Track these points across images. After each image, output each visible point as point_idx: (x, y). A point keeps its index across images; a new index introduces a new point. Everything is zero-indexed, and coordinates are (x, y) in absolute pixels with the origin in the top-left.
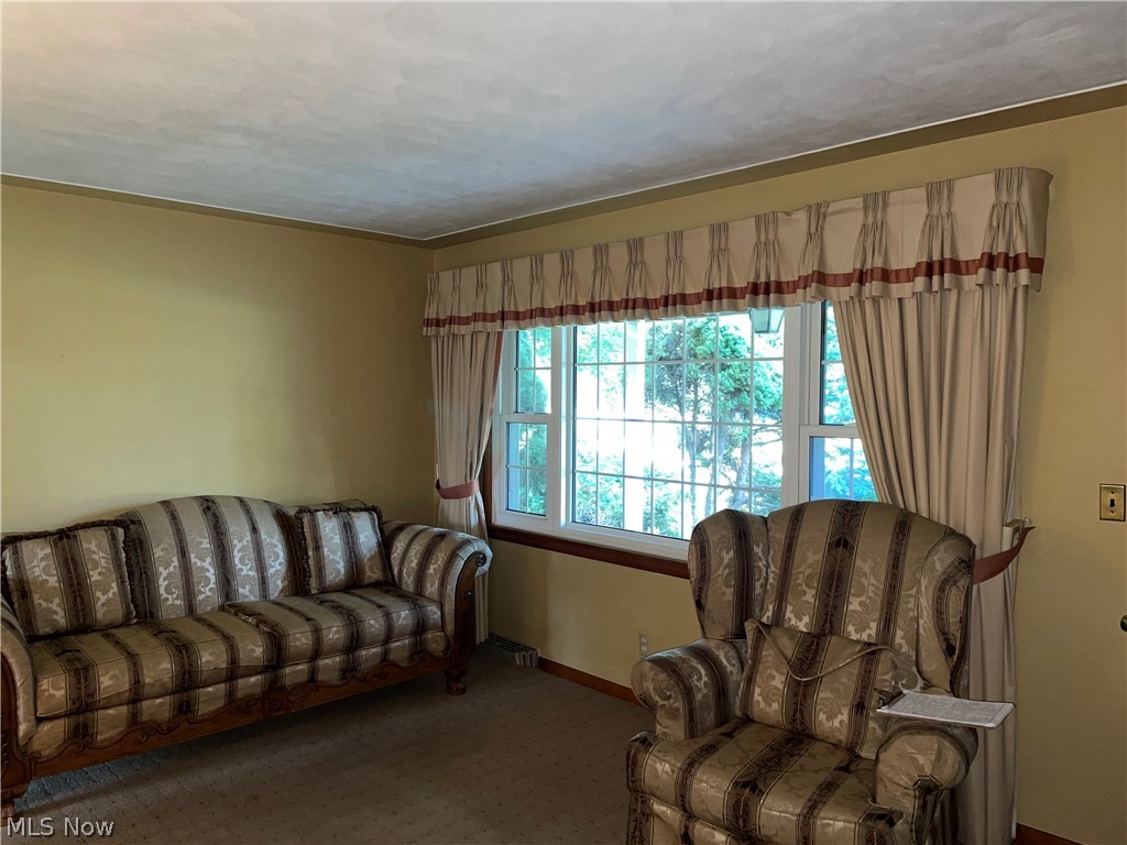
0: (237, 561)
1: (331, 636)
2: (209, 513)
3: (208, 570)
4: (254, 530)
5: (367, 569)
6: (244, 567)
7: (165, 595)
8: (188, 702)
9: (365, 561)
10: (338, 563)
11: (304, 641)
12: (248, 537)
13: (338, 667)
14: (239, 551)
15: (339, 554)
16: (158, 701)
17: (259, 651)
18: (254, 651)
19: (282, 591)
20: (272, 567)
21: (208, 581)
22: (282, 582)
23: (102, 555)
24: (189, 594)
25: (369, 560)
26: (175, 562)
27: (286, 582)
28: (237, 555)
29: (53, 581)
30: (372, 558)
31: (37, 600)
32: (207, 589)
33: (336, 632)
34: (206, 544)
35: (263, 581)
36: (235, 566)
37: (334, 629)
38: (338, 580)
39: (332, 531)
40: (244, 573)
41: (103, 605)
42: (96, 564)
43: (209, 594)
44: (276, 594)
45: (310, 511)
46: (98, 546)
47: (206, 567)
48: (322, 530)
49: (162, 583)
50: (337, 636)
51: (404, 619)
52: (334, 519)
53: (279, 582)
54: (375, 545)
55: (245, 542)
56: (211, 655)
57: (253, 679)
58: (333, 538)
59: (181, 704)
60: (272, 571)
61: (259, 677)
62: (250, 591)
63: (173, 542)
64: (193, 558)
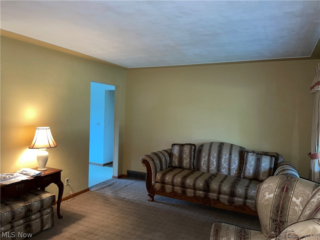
0: (223, 162)
1: (224, 189)
2: (220, 147)
3: (214, 162)
4: (230, 154)
5: (261, 175)
6: (224, 164)
7: (202, 165)
8: (184, 191)
9: (261, 172)
10: (251, 170)
11: (216, 187)
12: (228, 156)
13: (227, 199)
14: (224, 159)
15: (252, 167)
16: (178, 188)
17: (201, 185)
18: (200, 184)
19: (235, 174)
20: (233, 166)
21: (214, 165)
22: (235, 171)
23: (187, 151)
24: (208, 167)
25: (263, 172)
26: (207, 158)
27: (237, 172)
28: (223, 160)
29: (177, 155)
30: (264, 172)
31: (174, 158)
32: (213, 167)
33: (226, 188)
34: (215, 155)
35: (229, 169)
36: (222, 163)
37: (226, 187)
38: (249, 175)
39: (252, 160)
40: (224, 165)
41: (185, 163)
42: (186, 153)
43: (213, 168)
44: (233, 175)
45: (247, 152)
46: (187, 149)
47: (214, 161)
48: (248, 159)
49: (202, 162)
50: (226, 189)
51: (253, 193)
52: (255, 156)
53: (234, 171)
54: (268, 168)
55: (226, 157)
56: (189, 181)
57: (200, 192)
58: (252, 162)
59: (183, 191)
60: (233, 167)
61: (202, 192)
62: (225, 171)
63: (207, 152)
64: (211, 158)
